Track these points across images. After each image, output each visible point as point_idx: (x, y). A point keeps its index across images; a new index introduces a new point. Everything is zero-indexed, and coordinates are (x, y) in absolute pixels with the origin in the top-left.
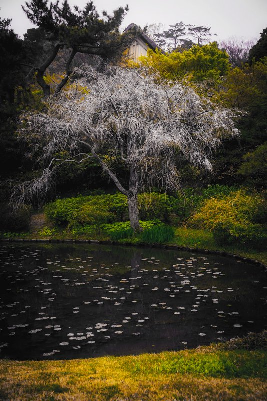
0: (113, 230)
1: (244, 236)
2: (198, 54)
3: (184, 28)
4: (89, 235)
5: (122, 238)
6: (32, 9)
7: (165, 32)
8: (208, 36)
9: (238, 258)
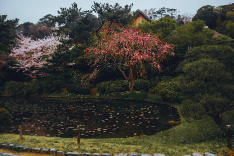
0: (123, 94)
1: (172, 97)
2: (162, 21)
3: (165, 10)
4: (113, 97)
5: (126, 98)
6: (94, 7)
7: (157, 12)
8: (175, 13)
9: (169, 106)
